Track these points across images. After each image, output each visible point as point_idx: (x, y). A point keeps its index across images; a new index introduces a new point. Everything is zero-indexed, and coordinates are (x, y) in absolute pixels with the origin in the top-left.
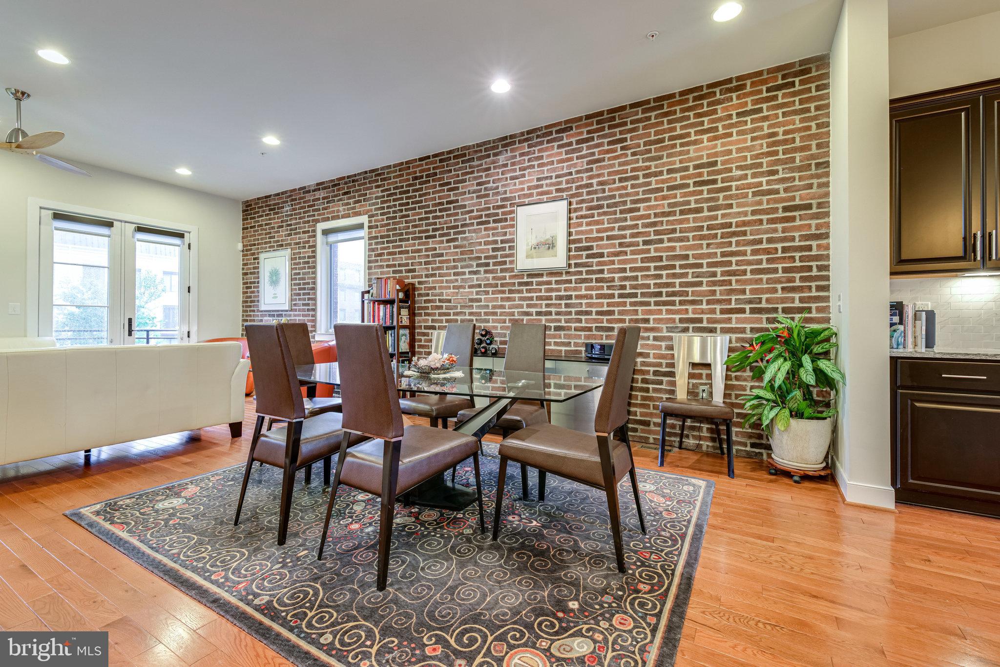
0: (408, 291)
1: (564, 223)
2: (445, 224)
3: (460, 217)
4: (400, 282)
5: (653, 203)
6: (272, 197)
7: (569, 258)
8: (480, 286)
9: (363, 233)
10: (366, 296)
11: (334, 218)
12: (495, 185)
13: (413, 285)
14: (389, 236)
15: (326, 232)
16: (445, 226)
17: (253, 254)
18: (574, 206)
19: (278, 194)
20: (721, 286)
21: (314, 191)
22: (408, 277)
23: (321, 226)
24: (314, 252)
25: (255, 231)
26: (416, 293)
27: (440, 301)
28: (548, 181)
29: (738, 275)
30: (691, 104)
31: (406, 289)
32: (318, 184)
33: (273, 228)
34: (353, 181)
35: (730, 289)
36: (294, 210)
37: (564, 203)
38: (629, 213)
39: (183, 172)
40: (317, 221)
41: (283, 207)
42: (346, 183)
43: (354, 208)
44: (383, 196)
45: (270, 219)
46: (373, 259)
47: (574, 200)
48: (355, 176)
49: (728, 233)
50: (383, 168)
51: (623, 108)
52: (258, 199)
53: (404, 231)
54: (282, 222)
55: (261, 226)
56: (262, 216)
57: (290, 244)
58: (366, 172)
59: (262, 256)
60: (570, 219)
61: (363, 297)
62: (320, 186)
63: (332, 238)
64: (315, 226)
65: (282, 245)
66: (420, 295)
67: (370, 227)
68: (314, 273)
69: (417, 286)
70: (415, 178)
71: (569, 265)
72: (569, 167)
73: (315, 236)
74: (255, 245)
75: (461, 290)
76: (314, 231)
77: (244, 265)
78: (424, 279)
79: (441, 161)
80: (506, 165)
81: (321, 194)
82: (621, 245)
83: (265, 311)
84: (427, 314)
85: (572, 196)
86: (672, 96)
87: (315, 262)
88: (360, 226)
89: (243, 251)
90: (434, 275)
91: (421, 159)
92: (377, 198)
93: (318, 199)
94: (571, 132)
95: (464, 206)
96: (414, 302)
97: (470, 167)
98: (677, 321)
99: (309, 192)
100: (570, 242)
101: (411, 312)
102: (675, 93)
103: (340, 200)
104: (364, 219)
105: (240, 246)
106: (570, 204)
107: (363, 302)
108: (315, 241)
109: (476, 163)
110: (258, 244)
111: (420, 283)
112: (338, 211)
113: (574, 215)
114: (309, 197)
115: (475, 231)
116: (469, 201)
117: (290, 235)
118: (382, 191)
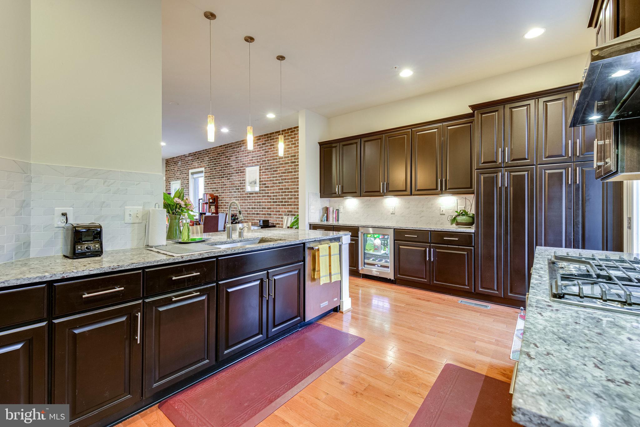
0: (215, 199)
1: (258, 174)
2: (227, 172)
3: (231, 170)
4: (211, 195)
5: (281, 169)
6: (175, 158)
7: (260, 187)
8: (236, 197)
9: (203, 174)
10: (201, 201)
11: (195, 168)
12: (240, 158)
13: (217, 196)
14: (210, 176)
15: (193, 174)
16: (227, 173)
17: (169, 182)
18: (261, 168)
19: (177, 157)
21: (188, 156)
22: (216, 193)
23: (191, 171)
24: (188, 182)
25: (169, 172)
27: (226, 203)
28: (255, 158)
30: (290, 134)
31: (213, 198)
32: (189, 154)
33: (175, 171)
34: (200, 153)
36: (182, 164)
37: (258, 167)
38: (275, 172)
40: (189, 169)
41: (178, 163)
42: (198, 154)
43: (200, 164)
44: (209, 160)
45: (174, 167)
46: (207, 184)
47: (261, 166)
48: (201, 151)
50: (209, 149)
51: (273, 133)
52: (171, 159)
53: (215, 175)
54: (178, 169)
55: (171, 170)
56: (172, 166)
57: (180, 178)
58: (204, 150)
59: (172, 183)
60: (260, 173)
61: (199, 201)
62: (190, 155)
63: (195, 176)
64: (188, 171)
65: (178, 178)
66: (220, 200)
67: (205, 173)
68: (188, 190)
69: (219, 197)
70: (218, 154)
71: (260, 190)
72: (260, 153)
73: (188, 175)
74: (169, 178)
75: (231, 199)
76: (188, 173)
77: (166, 186)
78: (221, 194)
79: (226, 148)
80: (243, 151)
81: (190, 158)
82: (273, 183)
84: (222, 208)
85: (261, 164)
87: (189, 186)
88: (202, 172)
89: (166, 180)
90: (223, 193)
91: (220, 146)
92: (207, 161)
93: (189, 160)
94: (260, 140)
95: (232, 166)
96: (217, 203)
97: (234, 151)
98: (287, 212)
99: (186, 157)
100: (260, 181)
101: (216, 207)
103: (196, 161)
104: (203, 169)
105: (164, 178)
106: (260, 167)
107: (199, 203)
108: (189, 177)
109: (235, 149)
110: (171, 178)
111: (220, 195)
112: (195, 165)
113: (261, 171)
114: (187, 159)
115: (235, 176)
116: (233, 164)
117: (181, 174)
118: (209, 158)
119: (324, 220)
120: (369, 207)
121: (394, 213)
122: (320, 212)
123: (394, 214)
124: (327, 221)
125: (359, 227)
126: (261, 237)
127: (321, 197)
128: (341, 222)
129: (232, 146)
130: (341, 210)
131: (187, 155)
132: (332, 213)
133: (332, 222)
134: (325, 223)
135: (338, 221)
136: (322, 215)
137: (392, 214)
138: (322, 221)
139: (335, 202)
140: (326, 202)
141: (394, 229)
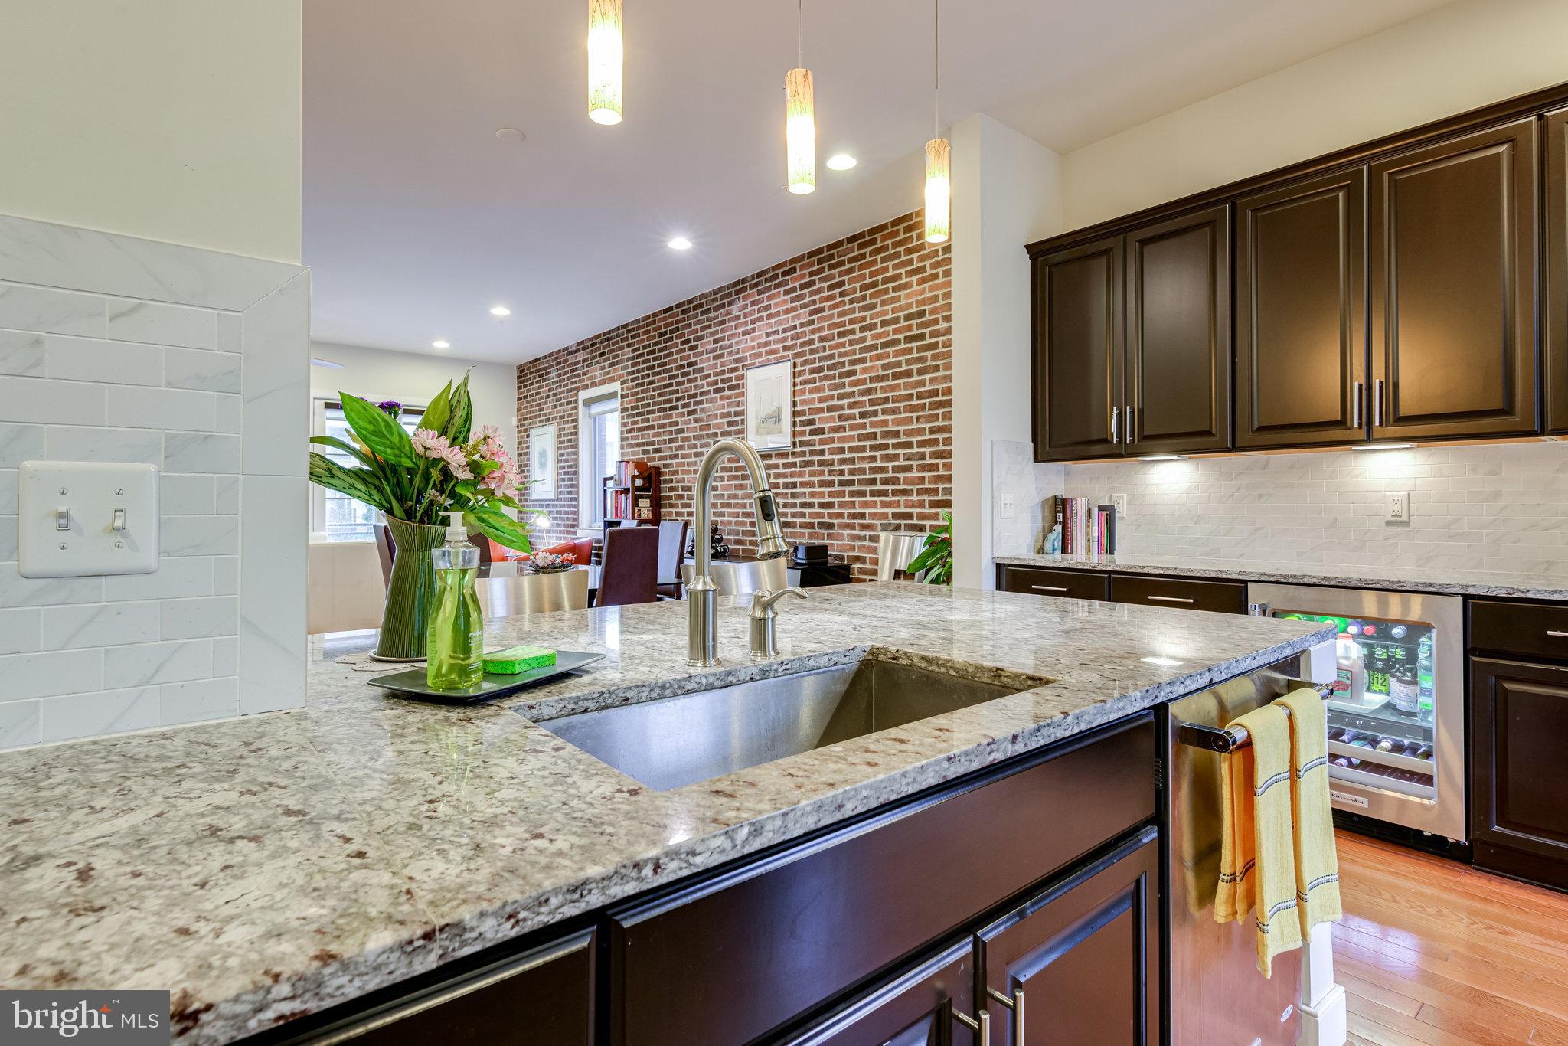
0: (650, 476)
1: (788, 389)
2: (687, 391)
3: (699, 383)
4: (639, 465)
5: (869, 364)
6: (541, 360)
7: (794, 435)
9: (616, 404)
10: (610, 483)
11: (594, 385)
12: (729, 342)
13: (659, 468)
14: (637, 407)
15: (588, 403)
16: (686, 394)
17: (526, 430)
18: (799, 368)
19: (545, 357)
20: (930, 471)
21: (576, 352)
22: (653, 459)
23: (583, 395)
24: (576, 427)
25: (528, 402)
26: (662, 479)
27: (683, 488)
28: (775, 337)
29: (945, 458)
30: (902, 237)
31: (646, 474)
32: (579, 344)
33: (542, 398)
34: (609, 339)
35: (938, 476)
36: (559, 375)
37: (788, 365)
38: (847, 377)
39: (441, 345)
40: (578, 389)
41: (550, 373)
42: (602, 342)
43: (608, 373)
44: (633, 358)
45: (539, 388)
46: (628, 432)
47: (798, 361)
48: (609, 332)
49: (935, 402)
50: (633, 323)
51: (840, 243)
52: (530, 362)
53: (651, 401)
54: (549, 390)
55: (532, 395)
56: (532, 384)
57: (555, 418)
58: (618, 328)
59: (533, 432)
60: (794, 385)
61: (605, 485)
62: (581, 346)
63: (596, 409)
64: (576, 395)
65: (549, 420)
66: (665, 481)
67: (623, 397)
68: (576, 453)
69: (663, 470)
70: (661, 335)
71: (794, 444)
72: (794, 318)
73: (576, 408)
74: (527, 419)
76: (576, 402)
77: (520, 443)
78: (668, 461)
79: (683, 312)
80: (738, 317)
81: (581, 356)
82: (840, 417)
83: (536, 500)
84: (671, 506)
85: (797, 355)
86: (884, 227)
87: (577, 440)
88: (612, 396)
89: (518, 427)
90: (676, 456)
91: (666, 311)
92: (628, 360)
93: (578, 362)
94: (795, 274)
95: (702, 370)
96: (658, 490)
97: (708, 320)
98: (890, 516)
99: (570, 353)
100: (794, 414)
101: (654, 502)
102: (887, 223)
103: (597, 363)
104: (616, 386)
105: (514, 421)
106: (795, 365)
107: (605, 491)
108: (577, 414)
109: (712, 315)
110: (531, 418)
111: (665, 466)
112: (596, 377)
113: (798, 380)
114: (572, 360)
115: (711, 401)
116: (706, 363)
117: (556, 406)
118: (633, 351)
119: (1054, 549)
120: (1260, 496)
121: (1404, 518)
122: (1033, 517)
123: (1406, 524)
124: (1064, 551)
125: (1246, 582)
126: (867, 645)
127: (1036, 460)
128: (1126, 558)
129: (702, 305)
130: (1123, 511)
131: (574, 349)
132: (1084, 520)
133: (1084, 556)
134: (1056, 560)
135: (1111, 551)
136: (1040, 529)
137: (1389, 523)
138: (1041, 551)
139: (1091, 479)
140: (1057, 478)
141: (1466, 598)
